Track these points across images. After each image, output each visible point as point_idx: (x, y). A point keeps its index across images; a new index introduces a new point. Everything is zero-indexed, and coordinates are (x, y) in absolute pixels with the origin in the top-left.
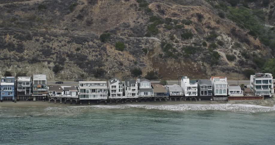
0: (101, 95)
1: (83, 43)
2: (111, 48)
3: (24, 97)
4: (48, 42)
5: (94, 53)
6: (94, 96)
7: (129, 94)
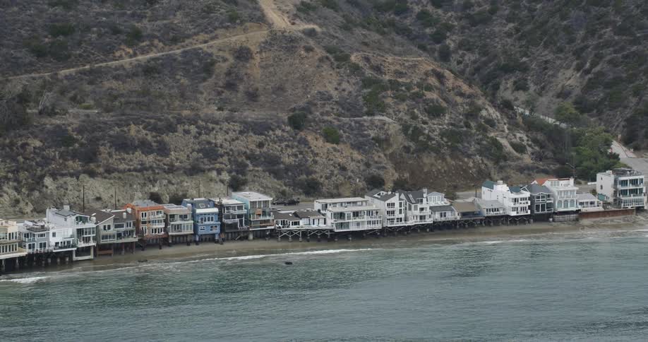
0: (369, 222)
1: (266, 133)
2: (317, 139)
3: (230, 235)
4: (206, 134)
5: (289, 152)
6: (358, 224)
7: (415, 218)
